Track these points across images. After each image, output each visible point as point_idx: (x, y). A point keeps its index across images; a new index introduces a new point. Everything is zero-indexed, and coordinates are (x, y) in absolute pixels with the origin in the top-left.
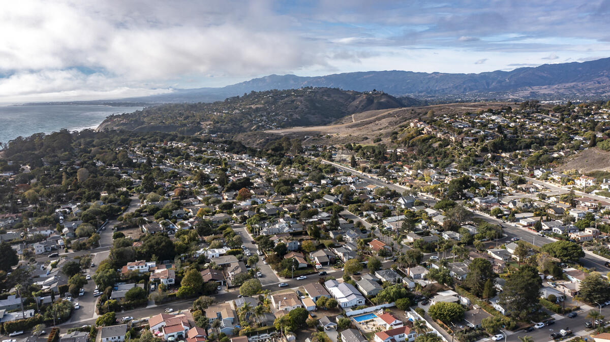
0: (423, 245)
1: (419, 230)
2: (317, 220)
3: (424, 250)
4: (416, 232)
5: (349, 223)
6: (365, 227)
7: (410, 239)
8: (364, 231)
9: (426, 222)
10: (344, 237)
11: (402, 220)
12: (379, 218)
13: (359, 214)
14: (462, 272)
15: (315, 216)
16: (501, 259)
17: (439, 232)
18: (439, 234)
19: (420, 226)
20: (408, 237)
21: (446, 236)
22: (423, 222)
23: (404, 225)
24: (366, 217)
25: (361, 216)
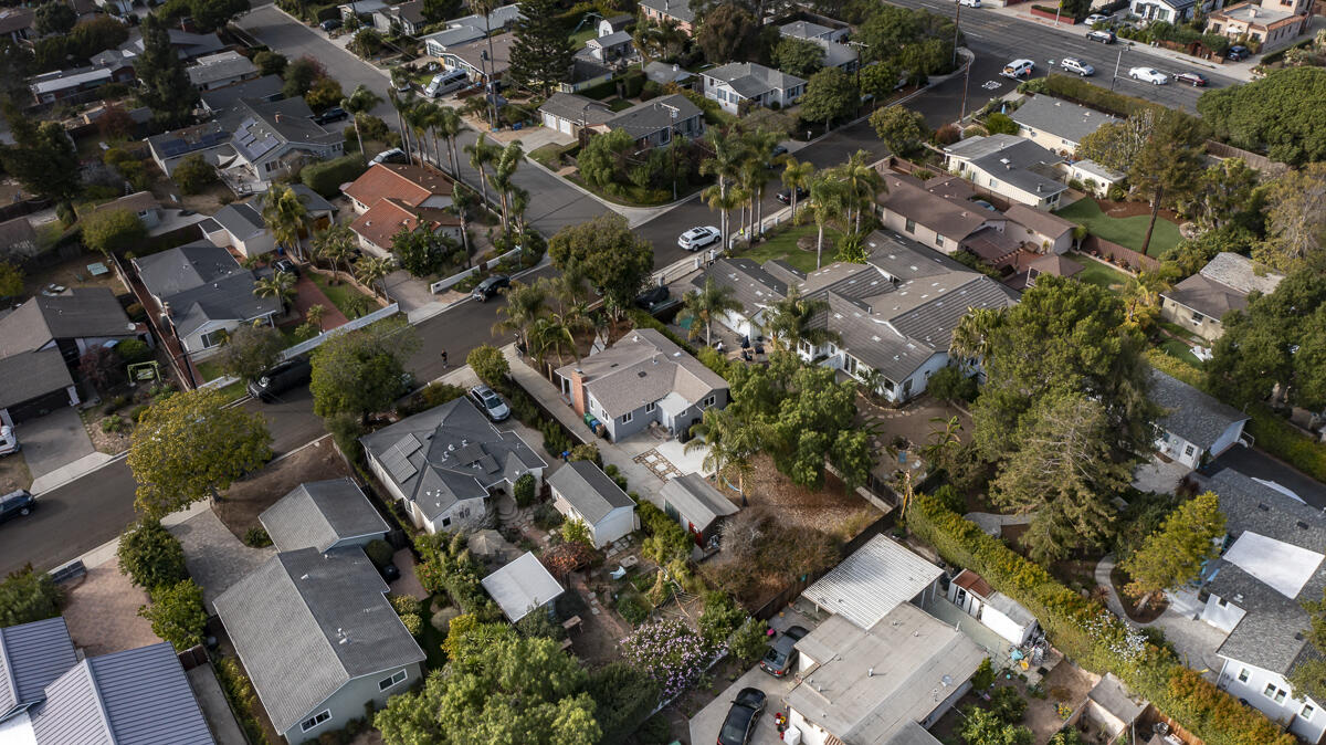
0: (629, 166)
1: (592, 70)
2: (106, 73)
3: (640, 192)
4: (582, 86)
5: (265, 74)
6: (337, 86)
7: (559, 128)
8: (328, 109)
9: (616, 28)
10: (223, 160)
11: (509, 25)
12: (409, 30)
13: (322, 17)
14: (897, 348)
15: (106, 56)
16: (1032, 200)
17: (685, 75)
18: (688, 84)
19: (594, 50)
20: (550, 120)
21: (723, 90)
22: (605, 27)
23: (519, 53)
24: (352, 27)
25: (329, 29)
